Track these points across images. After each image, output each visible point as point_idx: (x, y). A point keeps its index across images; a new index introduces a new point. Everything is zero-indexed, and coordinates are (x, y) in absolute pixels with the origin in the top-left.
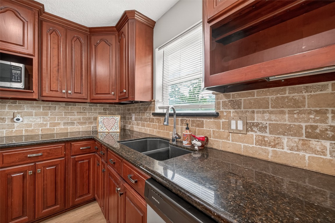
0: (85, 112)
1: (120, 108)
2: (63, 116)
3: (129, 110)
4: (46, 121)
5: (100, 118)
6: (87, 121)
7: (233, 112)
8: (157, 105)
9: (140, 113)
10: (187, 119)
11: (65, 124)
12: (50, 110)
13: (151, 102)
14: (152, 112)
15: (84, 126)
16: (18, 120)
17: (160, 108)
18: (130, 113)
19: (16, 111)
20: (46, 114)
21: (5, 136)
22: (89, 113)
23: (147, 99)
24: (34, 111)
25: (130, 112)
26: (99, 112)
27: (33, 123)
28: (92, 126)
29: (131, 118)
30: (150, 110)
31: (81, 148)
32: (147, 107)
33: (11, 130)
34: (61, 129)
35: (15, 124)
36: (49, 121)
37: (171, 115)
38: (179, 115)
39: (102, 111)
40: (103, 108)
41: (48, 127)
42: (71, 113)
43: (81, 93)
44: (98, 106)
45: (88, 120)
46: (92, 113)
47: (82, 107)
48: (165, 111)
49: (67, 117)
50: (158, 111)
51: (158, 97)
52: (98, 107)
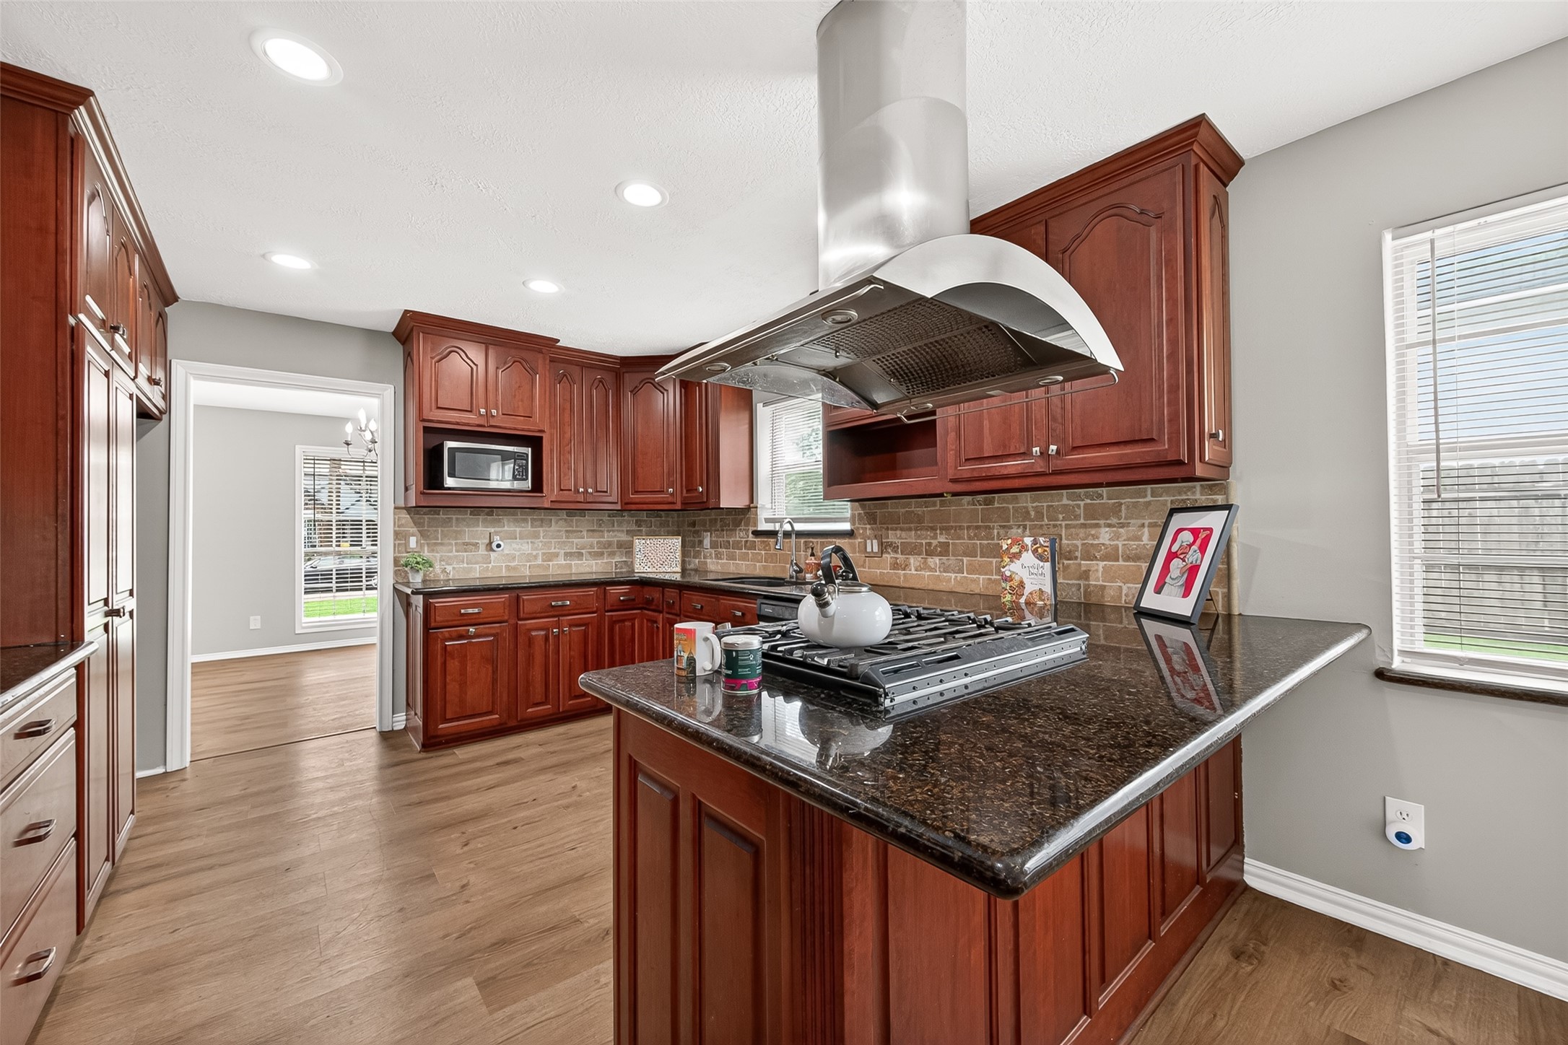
0: (601, 531)
1: (671, 520)
2: (564, 539)
3: (693, 524)
4: (536, 549)
5: (638, 543)
6: (605, 550)
7: (869, 529)
8: (763, 514)
9: (723, 530)
10: (813, 540)
11: (566, 554)
12: (542, 526)
13: (748, 509)
14: (752, 529)
15: (599, 561)
16: (499, 546)
17: (767, 520)
18: (697, 532)
19: (492, 530)
20: (536, 536)
21: (478, 576)
22: (609, 531)
23: (741, 502)
24: (518, 529)
25: (697, 528)
26: (627, 531)
27: (518, 553)
28: (614, 561)
29: (701, 542)
30: (747, 524)
31: (622, 598)
32: (741, 520)
33: (485, 566)
34: (560, 566)
35: (492, 554)
36: (541, 549)
37: (787, 535)
38: (800, 534)
39: (634, 528)
40: (634, 519)
41: (539, 561)
42: (578, 531)
43: (606, 492)
44: (624, 516)
45: (605, 548)
46: (613, 531)
47: (595, 518)
48: (777, 527)
49: (570, 540)
50: (763, 526)
51: (763, 498)
52: (626, 518)
